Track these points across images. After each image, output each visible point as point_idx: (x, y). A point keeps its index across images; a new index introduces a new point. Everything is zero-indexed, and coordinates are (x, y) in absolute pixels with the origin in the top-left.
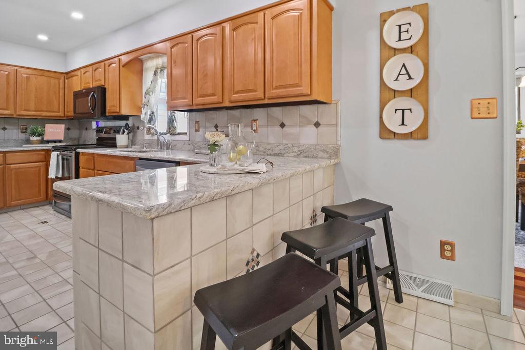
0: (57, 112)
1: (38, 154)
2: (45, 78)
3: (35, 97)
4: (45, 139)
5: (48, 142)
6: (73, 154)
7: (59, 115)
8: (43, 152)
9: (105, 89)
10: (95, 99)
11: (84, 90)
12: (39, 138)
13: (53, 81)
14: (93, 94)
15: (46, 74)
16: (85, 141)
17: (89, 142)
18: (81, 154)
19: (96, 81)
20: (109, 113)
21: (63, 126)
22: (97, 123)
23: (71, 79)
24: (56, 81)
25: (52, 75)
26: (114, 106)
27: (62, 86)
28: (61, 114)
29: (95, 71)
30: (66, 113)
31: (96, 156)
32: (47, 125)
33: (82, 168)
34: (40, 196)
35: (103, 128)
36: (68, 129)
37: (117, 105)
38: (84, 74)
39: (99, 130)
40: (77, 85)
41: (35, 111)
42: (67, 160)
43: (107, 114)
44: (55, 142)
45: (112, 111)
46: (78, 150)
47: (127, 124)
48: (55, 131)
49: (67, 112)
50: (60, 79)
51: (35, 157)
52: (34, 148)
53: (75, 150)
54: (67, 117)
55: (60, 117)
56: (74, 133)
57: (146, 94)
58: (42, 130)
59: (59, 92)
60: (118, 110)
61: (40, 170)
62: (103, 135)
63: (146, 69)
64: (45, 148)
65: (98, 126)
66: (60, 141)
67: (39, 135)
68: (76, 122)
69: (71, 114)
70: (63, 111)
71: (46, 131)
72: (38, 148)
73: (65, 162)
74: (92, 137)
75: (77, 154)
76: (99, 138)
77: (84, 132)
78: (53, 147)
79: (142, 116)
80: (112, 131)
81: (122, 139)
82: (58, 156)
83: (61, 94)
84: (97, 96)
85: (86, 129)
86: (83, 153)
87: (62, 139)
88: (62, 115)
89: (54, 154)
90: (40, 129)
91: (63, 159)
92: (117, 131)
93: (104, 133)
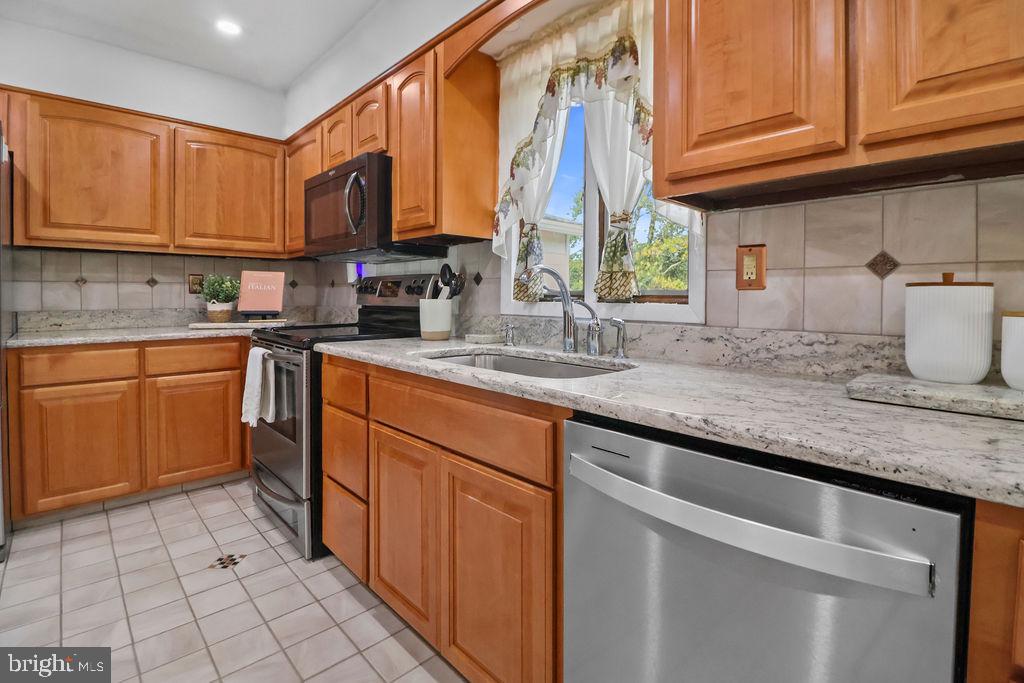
0: (267, 240)
1: (222, 349)
2: (240, 154)
3: (218, 201)
4: (240, 309)
5: (248, 316)
6: (304, 358)
7: (272, 249)
8: (235, 344)
9: (389, 160)
10: (362, 192)
11: (330, 170)
12: (227, 307)
13: (259, 162)
14: (356, 179)
15: (242, 141)
16: (330, 313)
17: (339, 316)
18: (325, 360)
19: (362, 143)
20: (399, 233)
21: (280, 277)
22: (359, 267)
23: (299, 152)
24: (265, 161)
25: (257, 145)
26: (418, 209)
27: (278, 175)
28: (277, 246)
29: (358, 114)
30: (287, 243)
31: (373, 373)
32: (246, 274)
33: (329, 404)
34: (228, 460)
35: (376, 280)
36: (293, 284)
37: (427, 205)
38: (329, 132)
39: (365, 287)
40: (313, 162)
41: (220, 237)
42: (290, 373)
43: (395, 238)
44: (264, 316)
45: (411, 224)
46: (320, 347)
47: (446, 268)
48: (264, 289)
49: (291, 240)
50: (275, 157)
51: (215, 357)
52: (213, 333)
53: (310, 348)
54: (291, 253)
55: (275, 253)
56: (306, 295)
57: (515, 164)
58: (233, 286)
59: (272, 193)
60: (431, 221)
61: (226, 389)
62: (374, 300)
63: (511, 87)
64: (237, 332)
65: (360, 275)
66: (275, 315)
67: (227, 299)
68: (309, 266)
69: (300, 244)
70: (282, 238)
71: (243, 290)
72: (222, 334)
73: (284, 378)
74: (347, 305)
75: (316, 359)
76: (365, 307)
77: (327, 290)
78: (256, 331)
79: (497, 241)
80: (402, 292)
81: (435, 312)
82: (265, 361)
83: (277, 195)
84: (368, 181)
85: (333, 284)
86: (331, 358)
87: (280, 310)
88: (280, 248)
89: (256, 353)
90: (228, 284)
91: (278, 369)
92: (416, 287)
93: (379, 296)
